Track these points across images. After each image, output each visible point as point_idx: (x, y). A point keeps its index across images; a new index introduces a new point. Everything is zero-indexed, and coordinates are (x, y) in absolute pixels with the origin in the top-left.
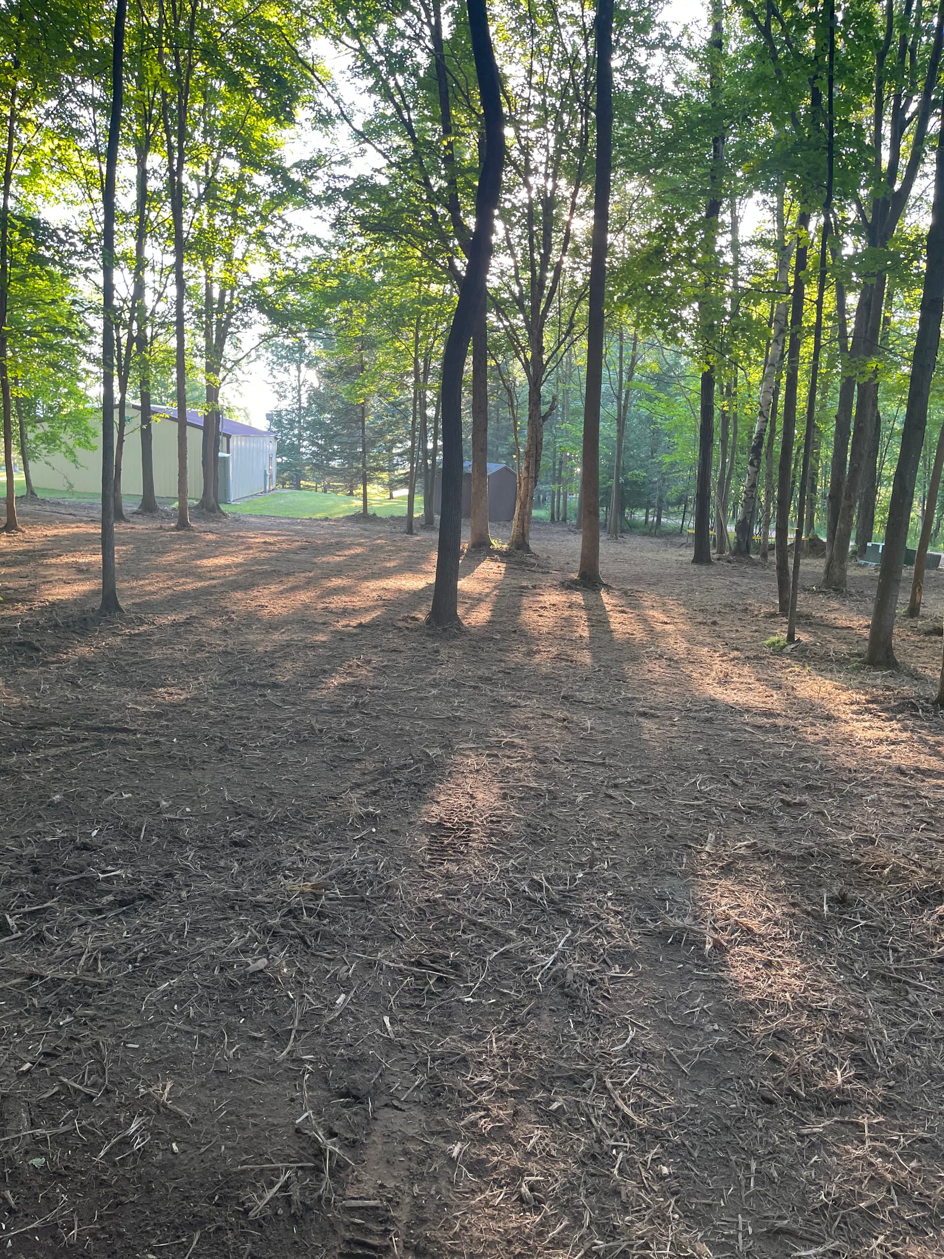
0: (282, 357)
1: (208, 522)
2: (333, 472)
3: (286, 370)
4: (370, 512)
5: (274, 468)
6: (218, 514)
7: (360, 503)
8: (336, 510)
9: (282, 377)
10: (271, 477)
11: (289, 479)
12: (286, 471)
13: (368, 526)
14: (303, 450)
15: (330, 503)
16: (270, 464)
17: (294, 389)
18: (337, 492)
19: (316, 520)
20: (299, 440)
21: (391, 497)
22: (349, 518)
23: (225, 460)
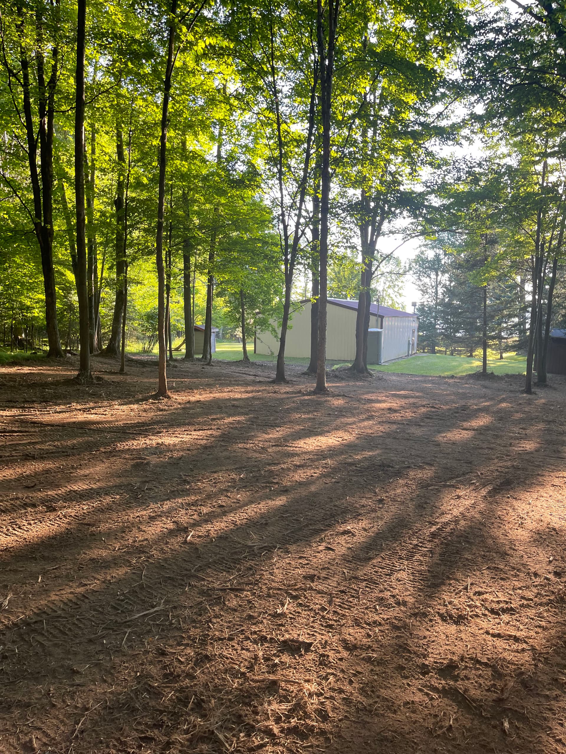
0: (426, 268)
1: (358, 381)
2: (460, 341)
3: (429, 276)
4: (489, 371)
5: (415, 339)
6: (365, 374)
7: (480, 364)
8: (460, 369)
9: (426, 280)
10: (413, 345)
11: (428, 346)
12: (425, 341)
13: (487, 383)
14: (438, 326)
15: (454, 364)
16: (413, 336)
17: (433, 287)
18: (460, 355)
19: (444, 377)
20: (435, 320)
21: (502, 358)
22: (470, 376)
23: (378, 334)
